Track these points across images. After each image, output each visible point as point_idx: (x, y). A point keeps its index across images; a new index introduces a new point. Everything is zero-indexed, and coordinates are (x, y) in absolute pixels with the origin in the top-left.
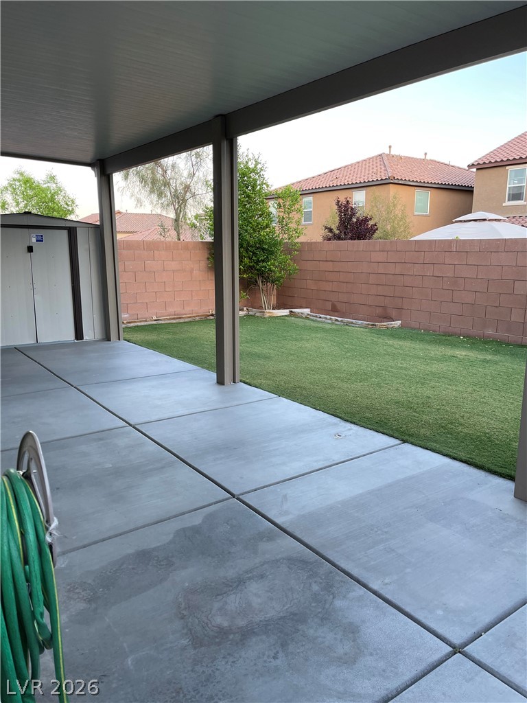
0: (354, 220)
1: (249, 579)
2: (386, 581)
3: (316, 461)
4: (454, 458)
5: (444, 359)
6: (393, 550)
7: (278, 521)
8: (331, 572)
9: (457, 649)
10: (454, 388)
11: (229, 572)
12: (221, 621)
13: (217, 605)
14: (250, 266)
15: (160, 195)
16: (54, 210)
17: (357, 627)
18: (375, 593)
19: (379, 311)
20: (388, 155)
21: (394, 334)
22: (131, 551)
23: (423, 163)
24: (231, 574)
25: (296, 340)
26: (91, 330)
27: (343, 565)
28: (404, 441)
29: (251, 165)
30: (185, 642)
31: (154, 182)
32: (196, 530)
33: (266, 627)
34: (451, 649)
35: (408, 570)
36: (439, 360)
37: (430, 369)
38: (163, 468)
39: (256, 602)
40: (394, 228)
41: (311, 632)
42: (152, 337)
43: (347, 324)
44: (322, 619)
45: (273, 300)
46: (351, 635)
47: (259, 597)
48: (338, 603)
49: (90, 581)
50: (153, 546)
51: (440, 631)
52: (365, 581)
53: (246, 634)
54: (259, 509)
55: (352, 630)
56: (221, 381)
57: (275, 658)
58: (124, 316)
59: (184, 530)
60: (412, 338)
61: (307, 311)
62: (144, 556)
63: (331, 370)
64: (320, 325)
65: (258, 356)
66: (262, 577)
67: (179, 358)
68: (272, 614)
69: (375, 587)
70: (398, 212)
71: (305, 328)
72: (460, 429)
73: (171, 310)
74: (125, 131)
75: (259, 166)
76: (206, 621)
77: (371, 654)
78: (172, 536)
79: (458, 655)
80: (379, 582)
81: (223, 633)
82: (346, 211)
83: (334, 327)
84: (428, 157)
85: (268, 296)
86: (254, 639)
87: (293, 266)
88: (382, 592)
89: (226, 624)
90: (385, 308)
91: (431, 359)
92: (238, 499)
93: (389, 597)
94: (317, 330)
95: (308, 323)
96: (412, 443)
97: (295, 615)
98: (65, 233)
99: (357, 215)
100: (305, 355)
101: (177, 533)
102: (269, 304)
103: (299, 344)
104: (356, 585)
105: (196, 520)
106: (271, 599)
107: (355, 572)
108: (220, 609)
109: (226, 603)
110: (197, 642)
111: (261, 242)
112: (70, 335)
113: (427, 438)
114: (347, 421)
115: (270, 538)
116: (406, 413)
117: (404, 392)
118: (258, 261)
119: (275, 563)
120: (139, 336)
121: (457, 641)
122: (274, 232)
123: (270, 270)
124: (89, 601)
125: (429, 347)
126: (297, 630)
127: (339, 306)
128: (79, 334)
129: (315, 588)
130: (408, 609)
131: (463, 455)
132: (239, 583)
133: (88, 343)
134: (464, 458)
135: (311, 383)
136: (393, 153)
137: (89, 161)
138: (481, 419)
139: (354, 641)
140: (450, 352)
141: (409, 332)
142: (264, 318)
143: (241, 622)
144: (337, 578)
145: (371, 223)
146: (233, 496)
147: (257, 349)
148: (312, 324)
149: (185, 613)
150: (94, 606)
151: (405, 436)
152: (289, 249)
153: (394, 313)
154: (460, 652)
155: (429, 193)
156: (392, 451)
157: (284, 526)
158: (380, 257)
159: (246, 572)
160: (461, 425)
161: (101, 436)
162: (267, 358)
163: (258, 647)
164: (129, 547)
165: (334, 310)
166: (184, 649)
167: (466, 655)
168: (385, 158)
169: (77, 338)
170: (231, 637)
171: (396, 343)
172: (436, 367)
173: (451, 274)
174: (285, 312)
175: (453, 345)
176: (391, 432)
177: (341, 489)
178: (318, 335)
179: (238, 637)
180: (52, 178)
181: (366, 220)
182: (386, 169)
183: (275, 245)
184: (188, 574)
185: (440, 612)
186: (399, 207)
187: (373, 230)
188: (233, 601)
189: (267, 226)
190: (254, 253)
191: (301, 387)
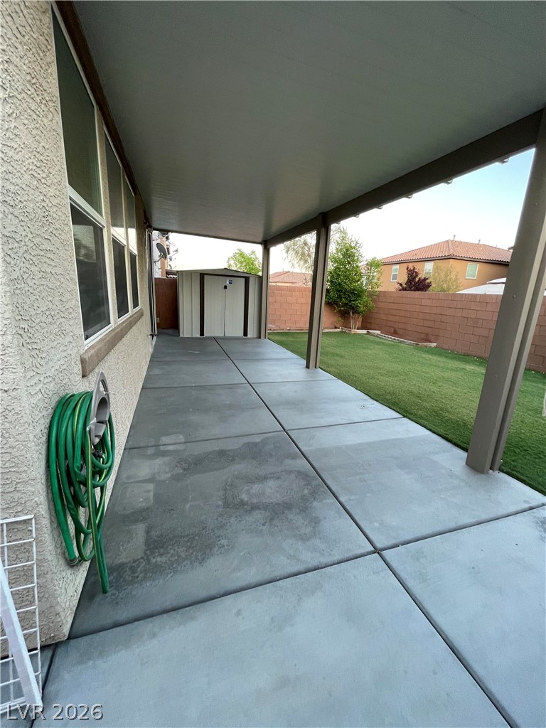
0: (417, 280)
1: (271, 478)
2: (351, 498)
3: (342, 419)
4: (434, 432)
5: (456, 370)
6: (365, 481)
7: (302, 449)
8: (319, 485)
9: (377, 551)
10: (454, 389)
11: (261, 471)
12: (244, 497)
13: (247, 488)
14: (346, 304)
15: (306, 261)
16: (252, 269)
17: (320, 520)
18: (341, 503)
19: (423, 336)
20: (452, 241)
21: (430, 351)
22: (217, 449)
23: (477, 246)
24: (262, 473)
25: (364, 348)
26: (252, 332)
27: (329, 483)
28: (405, 417)
29: (353, 245)
30: (220, 503)
31: (303, 254)
32: (255, 444)
33: (266, 507)
34: (373, 549)
35: (368, 495)
36: (452, 370)
37: (443, 374)
38: (254, 408)
39: (268, 491)
40: (448, 286)
41: (291, 516)
42: (283, 339)
43: (401, 342)
44: (301, 511)
45: (359, 324)
46: (313, 524)
47: (271, 489)
48: (315, 504)
49: (190, 460)
50: (229, 449)
51: (371, 536)
52: (337, 495)
53: (254, 507)
54: (295, 440)
55: (316, 521)
56: (308, 367)
57: (263, 525)
58: (269, 326)
59: (249, 443)
60: (440, 355)
61: (379, 332)
62: (222, 453)
63: (378, 368)
64: (384, 341)
65: (337, 355)
66: (278, 478)
67: (292, 351)
68: (274, 500)
69: (342, 499)
70: (453, 276)
71: (373, 342)
72: (447, 414)
73: (298, 325)
74: (278, 224)
75: (358, 245)
76: (237, 494)
77: (320, 538)
78: (241, 445)
79: (377, 554)
80: (347, 497)
81: (242, 503)
82: (412, 274)
83: (392, 343)
84: (481, 243)
85: (356, 321)
86: (257, 512)
87: (371, 304)
88: (345, 504)
89: (246, 499)
90: (427, 334)
91: (448, 369)
92: (287, 433)
93: (348, 508)
94: (379, 343)
95: (377, 339)
96: (410, 419)
97: (286, 504)
98: (244, 279)
99: (419, 277)
100: (365, 358)
101: (245, 444)
102: (355, 326)
103: (365, 351)
104: (330, 495)
105: (258, 439)
106: (277, 492)
107: (334, 489)
108: (247, 490)
109: (252, 488)
110: (227, 505)
111: (354, 290)
112: (241, 334)
113: (421, 417)
114: (373, 399)
115: (294, 457)
116: (414, 399)
117: (418, 386)
118: (350, 301)
119: (290, 472)
120: (277, 338)
121: (379, 545)
122: (362, 284)
123: (357, 306)
124: (185, 469)
125: (450, 361)
126: (283, 513)
127: (398, 331)
128: (245, 334)
129: (306, 492)
130: (357, 518)
131: (441, 431)
132: (265, 478)
133: (250, 339)
134: (440, 433)
135: (361, 374)
136: (456, 240)
137: (260, 241)
138: (464, 410)
139: (314, 528)
140: (462, 365)
141: (440, 351)
142: (350, 334)
143: (255, 501)
144: (322, 489)
145: (428, 281)
146: (285, 430)
147: (338, 351)
148: (379, 340)
149: (228, 488)
150: (185, 472)
151: (406, 413)
152: (371, 295)
153: (432, 338)
154: (378, 553)
155: (478, 264)
156: (394, 421)
157: (304, 453)
158: (428, 302)
159: (271, 474)
160: (449, 412)
161: (232, 387)
162: (342, 357)
163: (258, 515)
164: (216, 446)
165: (395, 333)
166: (218, 506)
167: (381, 556)
168: (450, 243)
169: (244, 335)
170: (246, 507)
171: (428, 356)
172: (447, 374)
173: (474, 316)
174: (364, 332)
175: (467, 362)
176: (398, 410)
177: (350, 438)
178: (379, 347)
179: (249, 508)
180: (253, 252)
181: (425, 279)
182: (449, 250)
183: (363, 291)
184: (240, 468)
185: (377, 525)
186: (454, 273)
187: (429, 285)
188: (256, 488)
189: (359, 280)
190: (349, 296)
191: (353, 376)
